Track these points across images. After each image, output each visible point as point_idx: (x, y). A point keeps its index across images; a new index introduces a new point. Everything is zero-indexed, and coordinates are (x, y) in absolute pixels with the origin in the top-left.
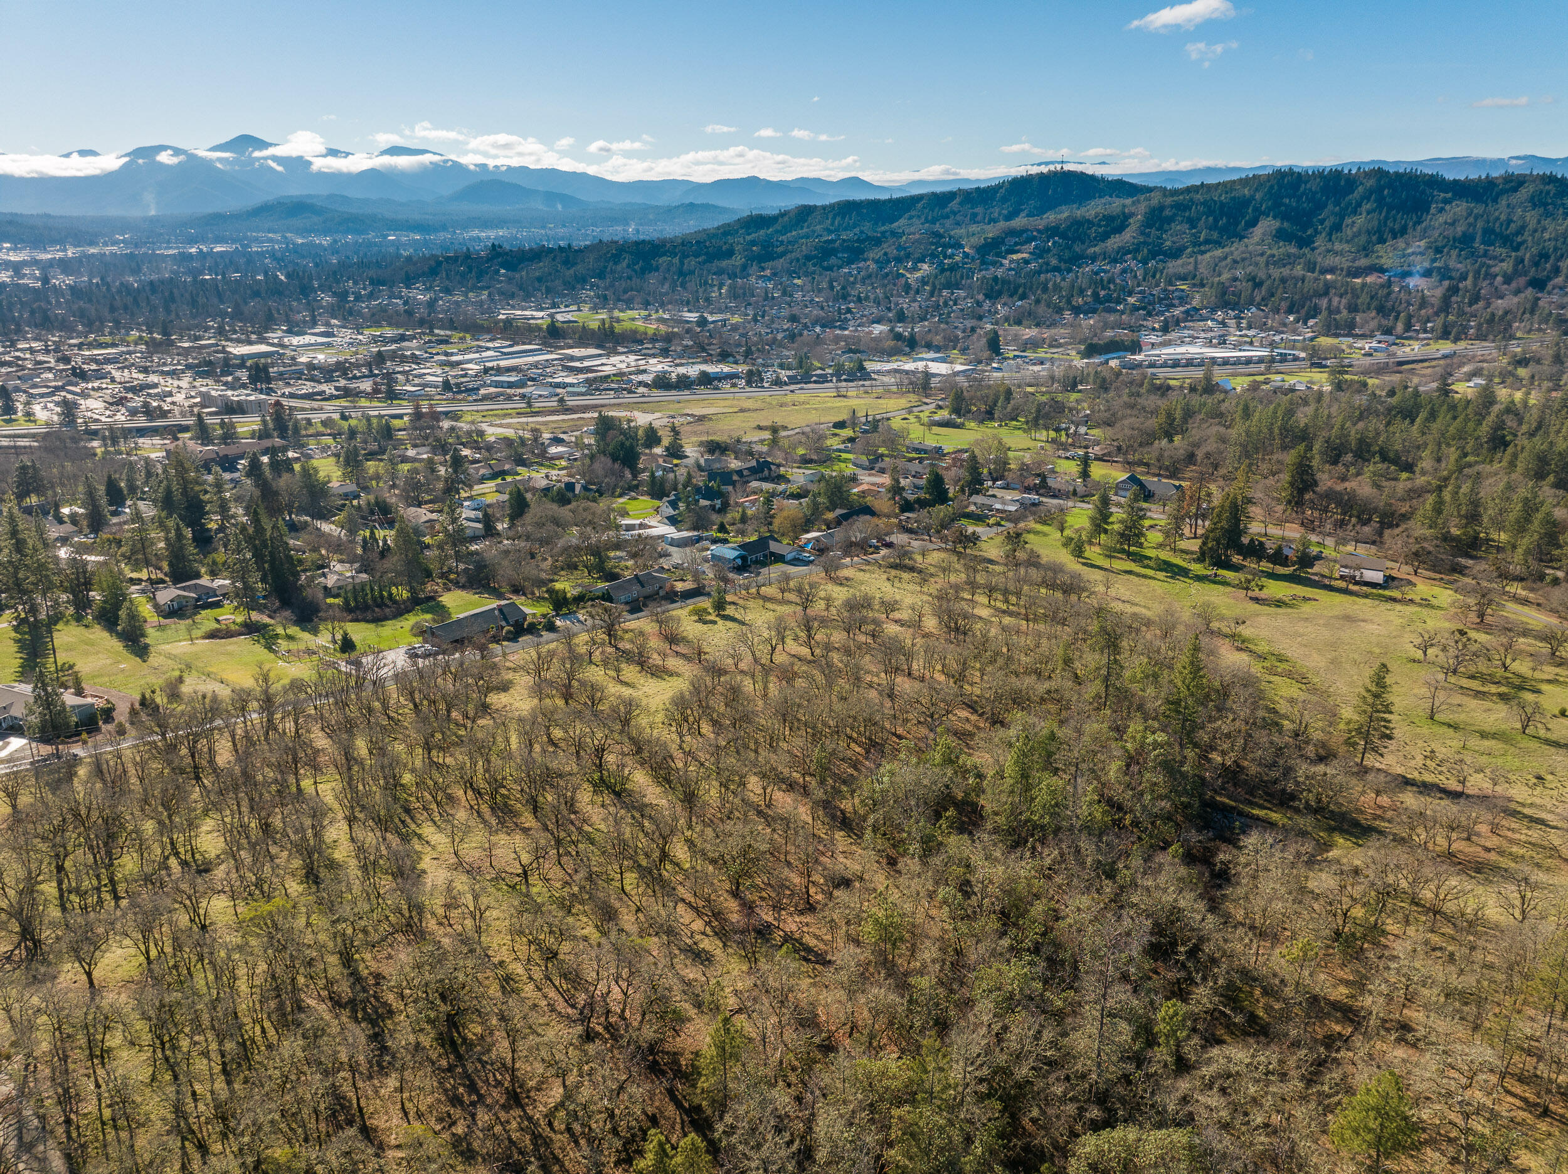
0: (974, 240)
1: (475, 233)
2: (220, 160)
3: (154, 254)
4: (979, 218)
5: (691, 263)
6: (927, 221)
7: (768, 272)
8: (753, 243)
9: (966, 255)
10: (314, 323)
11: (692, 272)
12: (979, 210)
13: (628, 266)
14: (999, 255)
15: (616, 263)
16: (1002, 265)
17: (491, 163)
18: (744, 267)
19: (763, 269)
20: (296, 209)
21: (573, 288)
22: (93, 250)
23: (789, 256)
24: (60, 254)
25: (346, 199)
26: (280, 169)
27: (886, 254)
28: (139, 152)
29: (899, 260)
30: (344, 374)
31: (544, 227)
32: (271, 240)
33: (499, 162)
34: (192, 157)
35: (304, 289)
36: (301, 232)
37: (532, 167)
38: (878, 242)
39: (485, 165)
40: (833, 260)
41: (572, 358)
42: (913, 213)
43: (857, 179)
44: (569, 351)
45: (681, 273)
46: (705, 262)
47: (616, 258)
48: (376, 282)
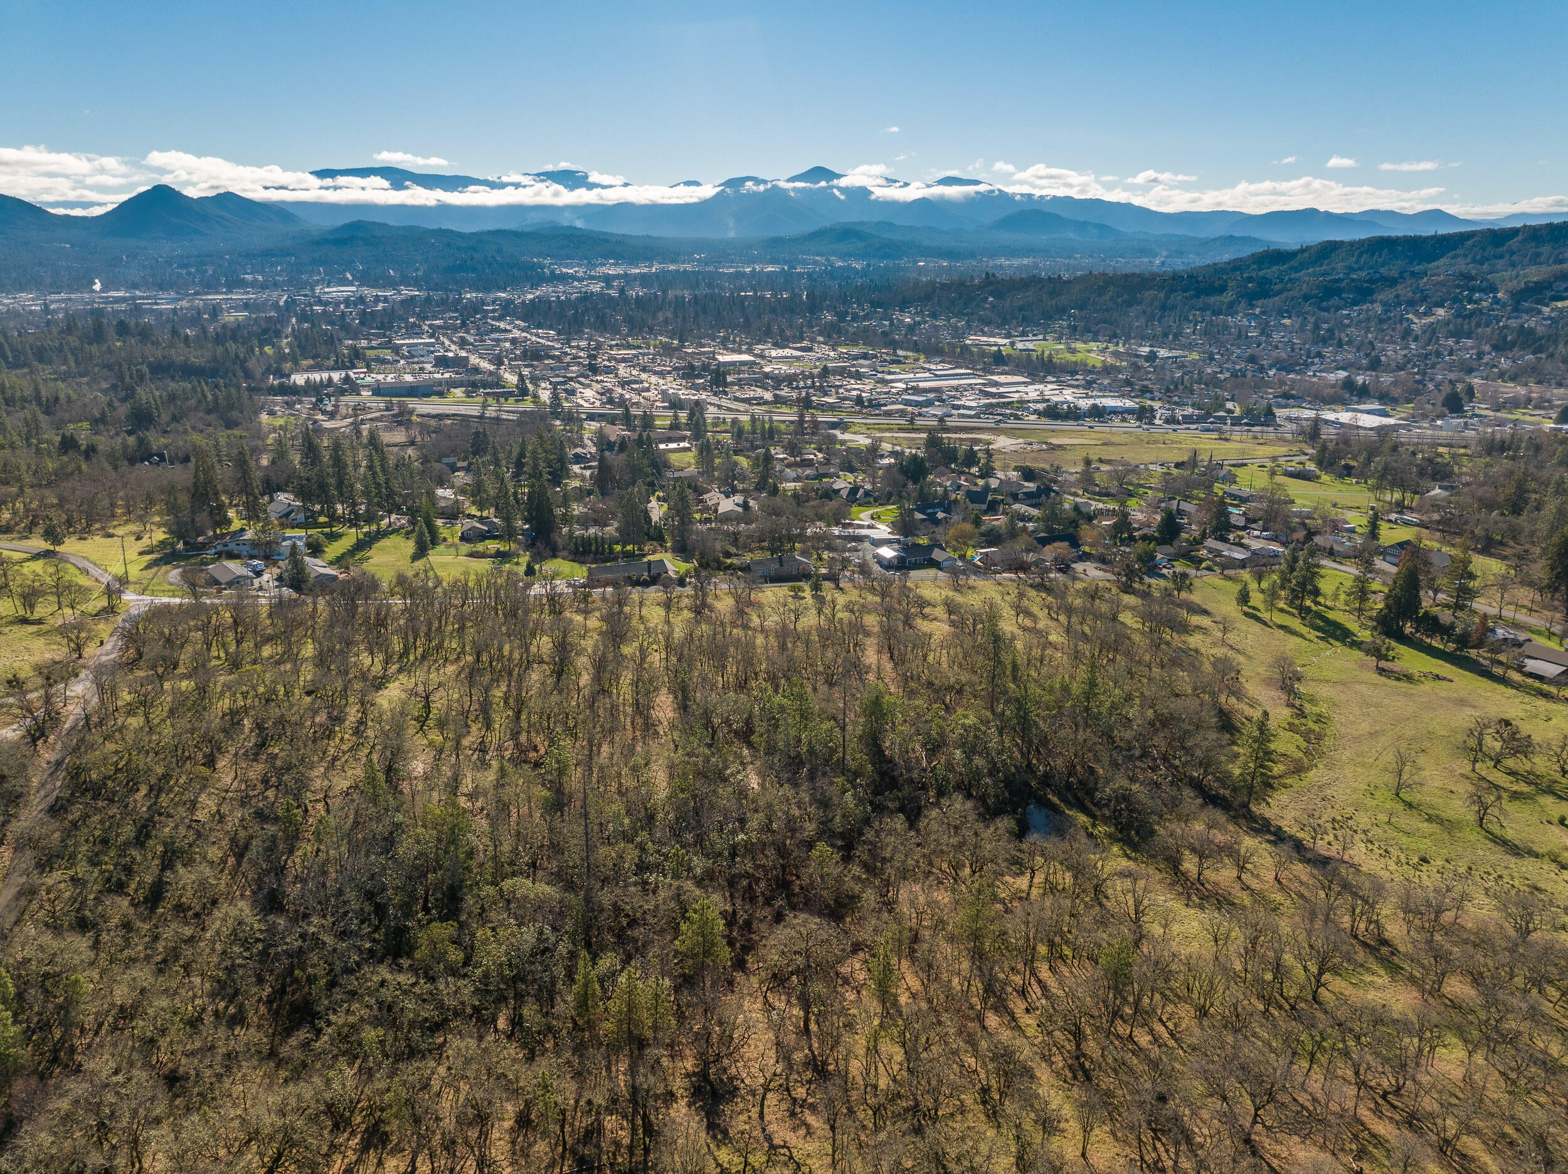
0: (1513, 285)
1: (1003, 261)
2: (795, 189)
3: (717, 273)
4: (1542, 258)
5: (1177, 298)
6: (1474, 261)
7: (1257, 311)
8: (1250, 279)
9: (1496, 301)
10: (802, 339)
11: (1174, 307)
12: (1546, 249)
13: (1112, 298)
14: (1539, 302)
15: (1100, 295)
16: (1540, 312)
17: (1037, 193)
18: (1231, 305)
19: (1253, 306)
20: (846, 234)
21: (1051, 318)
22: (672, 267)
23: (1285, 294)
24: (646, 270)
25: (890, 226)
26: (842, 197)
27: (1397, 296)
28: (730, 183)
29: (1411, 303)
30: (790, 385)
31: (1070, 257)
32: (815, 263)
33: (1044, 193)
34: (775, 187)
35: (814, 306)
36: (843, 256)
37: (1077, 197)
38: (1393, 282)
39: (1030, 195)
40: (1335, 301)
41: (996, 384)
42: (1459, 251)
43: (1439, 211)
44: (995, 378)
45: (1164, 308)
46: (1192, 298)
47: (1102, 291)
48: (875, 304)
